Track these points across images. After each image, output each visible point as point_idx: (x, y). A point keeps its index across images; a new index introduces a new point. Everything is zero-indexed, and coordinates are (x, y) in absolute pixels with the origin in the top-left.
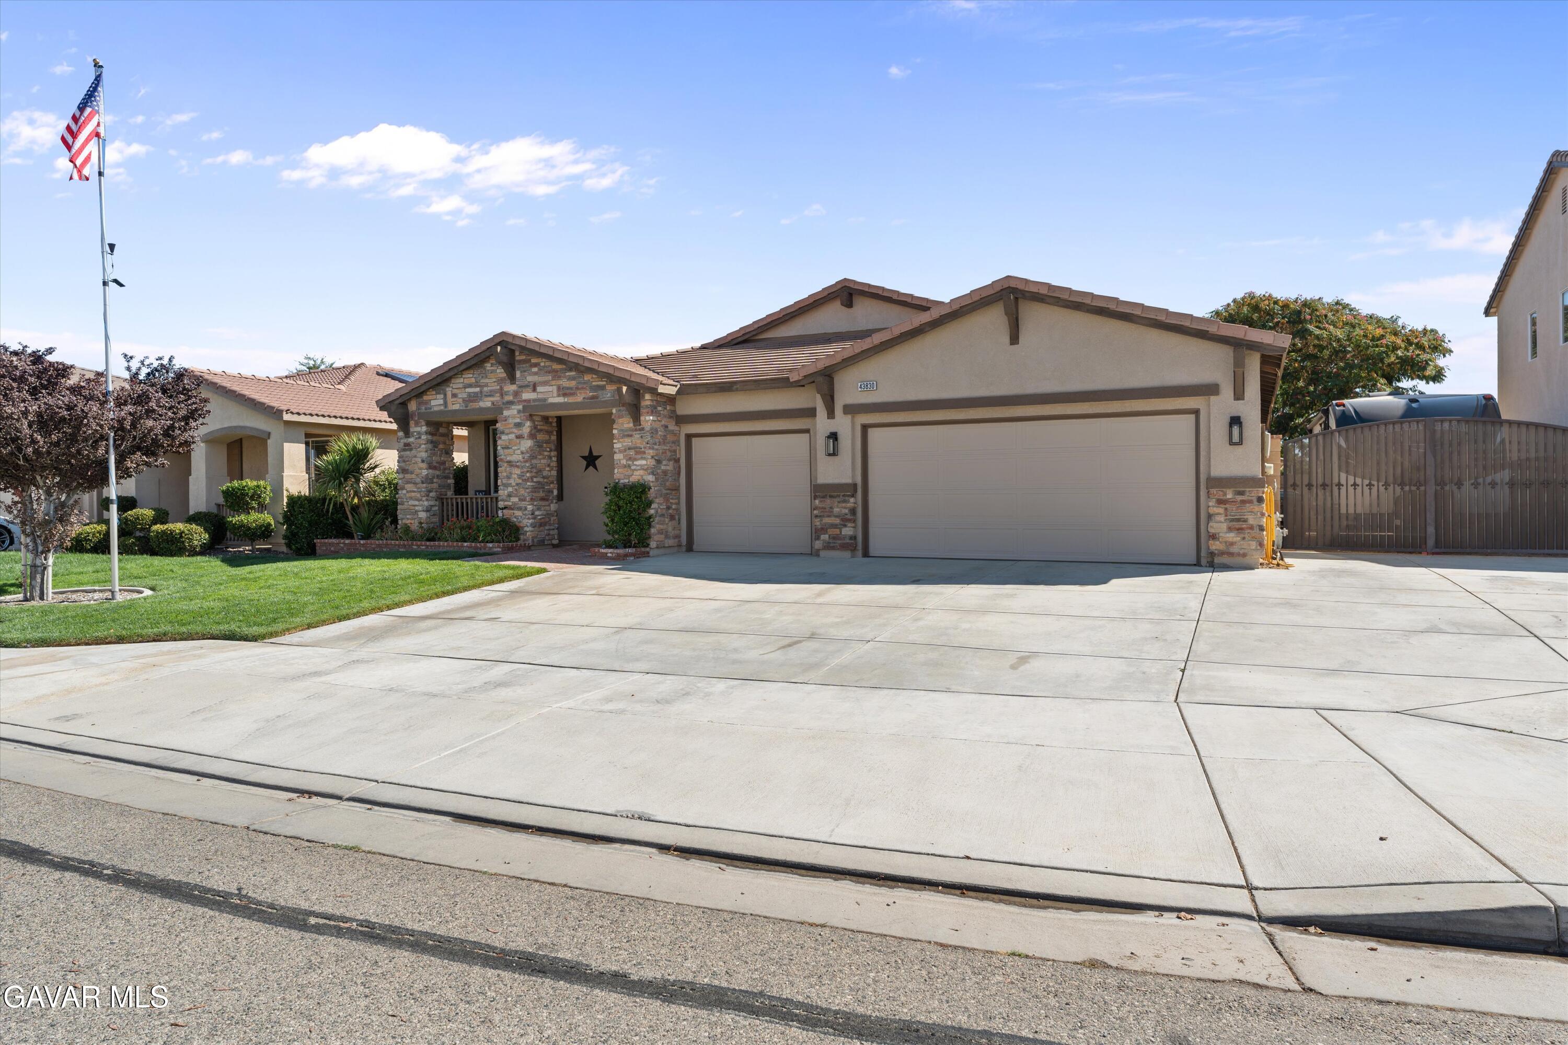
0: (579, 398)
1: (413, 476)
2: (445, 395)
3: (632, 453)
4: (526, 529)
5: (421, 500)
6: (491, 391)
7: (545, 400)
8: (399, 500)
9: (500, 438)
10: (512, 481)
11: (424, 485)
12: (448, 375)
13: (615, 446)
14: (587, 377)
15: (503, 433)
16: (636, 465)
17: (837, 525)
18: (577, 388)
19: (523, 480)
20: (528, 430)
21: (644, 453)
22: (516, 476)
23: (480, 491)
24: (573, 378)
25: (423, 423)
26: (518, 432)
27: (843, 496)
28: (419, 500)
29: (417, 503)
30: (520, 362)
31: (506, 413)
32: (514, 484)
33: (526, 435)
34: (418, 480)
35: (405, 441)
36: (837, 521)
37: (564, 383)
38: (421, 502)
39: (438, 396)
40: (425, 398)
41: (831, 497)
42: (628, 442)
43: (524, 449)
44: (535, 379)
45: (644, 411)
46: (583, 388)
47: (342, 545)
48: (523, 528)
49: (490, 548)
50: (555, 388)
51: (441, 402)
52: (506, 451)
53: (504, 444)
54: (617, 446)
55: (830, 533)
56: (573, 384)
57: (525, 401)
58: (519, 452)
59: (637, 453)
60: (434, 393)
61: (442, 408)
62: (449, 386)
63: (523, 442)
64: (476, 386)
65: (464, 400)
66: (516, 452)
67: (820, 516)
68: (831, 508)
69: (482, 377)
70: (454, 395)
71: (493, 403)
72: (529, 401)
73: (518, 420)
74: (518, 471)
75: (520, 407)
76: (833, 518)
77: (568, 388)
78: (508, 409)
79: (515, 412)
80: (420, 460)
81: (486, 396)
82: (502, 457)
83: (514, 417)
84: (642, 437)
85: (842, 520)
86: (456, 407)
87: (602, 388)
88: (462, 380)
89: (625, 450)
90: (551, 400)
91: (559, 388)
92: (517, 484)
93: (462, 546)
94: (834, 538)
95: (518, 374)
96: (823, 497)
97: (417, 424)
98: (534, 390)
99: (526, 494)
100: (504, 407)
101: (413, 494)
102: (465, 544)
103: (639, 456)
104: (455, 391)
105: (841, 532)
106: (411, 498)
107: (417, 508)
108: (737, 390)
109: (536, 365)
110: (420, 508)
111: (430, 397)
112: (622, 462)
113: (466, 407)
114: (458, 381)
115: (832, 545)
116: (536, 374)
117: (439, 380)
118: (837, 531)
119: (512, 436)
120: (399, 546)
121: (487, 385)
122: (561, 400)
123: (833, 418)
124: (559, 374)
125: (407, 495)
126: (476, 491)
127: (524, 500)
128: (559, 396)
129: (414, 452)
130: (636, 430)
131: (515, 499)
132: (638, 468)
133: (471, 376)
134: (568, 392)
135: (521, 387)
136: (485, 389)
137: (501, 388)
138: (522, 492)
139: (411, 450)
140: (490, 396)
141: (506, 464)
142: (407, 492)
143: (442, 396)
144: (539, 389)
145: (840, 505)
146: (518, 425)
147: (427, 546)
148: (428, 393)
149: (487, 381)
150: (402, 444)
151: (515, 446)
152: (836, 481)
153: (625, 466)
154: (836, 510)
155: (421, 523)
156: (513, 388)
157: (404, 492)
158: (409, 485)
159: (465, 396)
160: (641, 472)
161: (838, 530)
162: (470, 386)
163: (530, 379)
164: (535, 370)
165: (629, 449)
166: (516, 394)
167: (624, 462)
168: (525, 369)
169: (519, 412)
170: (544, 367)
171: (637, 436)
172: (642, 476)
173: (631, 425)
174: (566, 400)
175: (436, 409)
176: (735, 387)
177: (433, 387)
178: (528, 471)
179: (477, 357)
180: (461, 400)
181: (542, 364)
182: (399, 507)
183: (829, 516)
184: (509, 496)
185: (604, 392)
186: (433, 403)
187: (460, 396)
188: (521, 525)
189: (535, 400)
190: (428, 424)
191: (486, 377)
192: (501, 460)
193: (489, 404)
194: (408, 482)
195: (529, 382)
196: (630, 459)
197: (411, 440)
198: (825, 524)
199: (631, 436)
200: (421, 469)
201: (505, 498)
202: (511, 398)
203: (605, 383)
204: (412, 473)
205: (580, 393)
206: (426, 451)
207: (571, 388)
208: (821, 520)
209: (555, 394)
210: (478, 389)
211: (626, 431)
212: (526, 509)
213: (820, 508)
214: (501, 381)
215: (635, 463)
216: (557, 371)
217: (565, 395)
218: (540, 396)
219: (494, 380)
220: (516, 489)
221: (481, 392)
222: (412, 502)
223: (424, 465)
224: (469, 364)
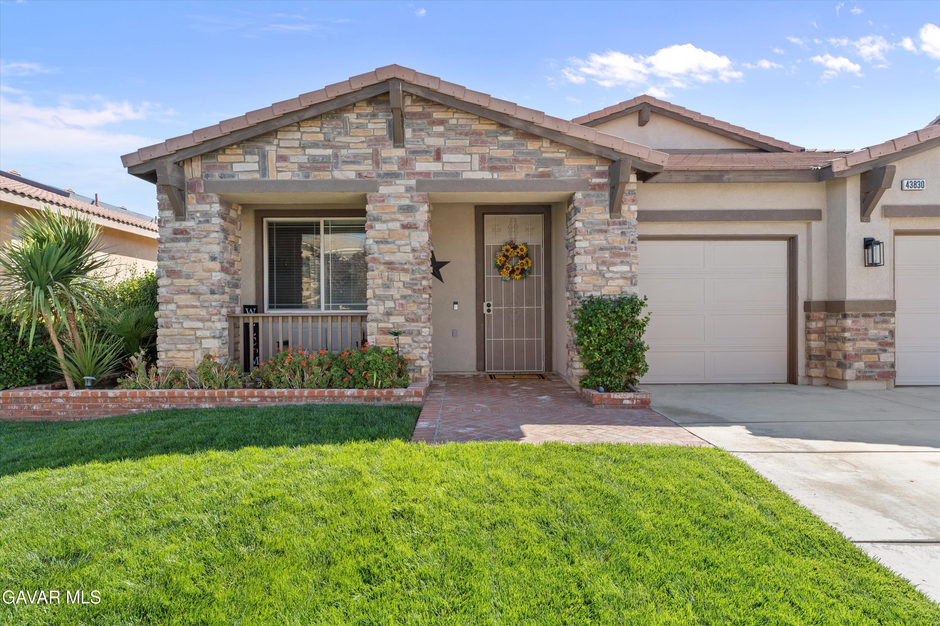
0: (519, 174)
1: (192, 282)
2: (264, 157)
3: (607, 254)
4: (418, 363)
5: (209, 320)
6: (355, 156)
7: (457, 174)
8: (159, 320)
9: (371, 227)
10: (393, 292)
11: (216, 297)
12: (278, 124)
13: (578, 244)
14: (532, 146)
15: (377, 219)
16: (613, 272)
17: (875, 350)
18: (516, 160)
19: (414, 291)
20: (425, 217)
21: (627, 255)
22: (401, 285)
23: (250, 307)
24: (510, 146)
25: (216, 198)
26: (407, 219)
27: (881, 315)
28: (202, 320)
29: (200, 325)
30: (414, 115)
31: (383, 190)
32: (397, 296)
33: (421, 225)
34: (203, 289)
35: (178, 225)
36: (874, 345)
37: (494, 151)
38: (208, 324)
39: (248, 158)
40: (221, 158)
41: (865, 316)
42: (599, 240)
43: (417, 245)
44: (438, 142)
45: (628, 197)
46: (526, 161)
47: (60, 401)
48: (413, 361)
49: (399, 398)
50: (476, 158)
51: (256, 167)
52: (382, 246)
53: (381, 236)
54: (581, 244)
55: (867, 360)
56: (508, 153)
57: (421, 174)
58: (408, 248)
59: (614, 255)
60: (240, 151)
61: (257, 176)
62: (270, 143)
63: (415, 234)
64: (325, 147)
65: (301, 167)
66: (402, 249)
67: (853, 340)
68: (866, 329)
69: (340, 134)
70: (281, 158)
71: (359, 175)
72: (428, 174)
73: (407, 202)
74: (406, 278)
75: (412, 182)
76: (869, 343)
77: (500, 160)
78: (389, 184)
79: (402, 189)
80: (207, 256)
81: (344, 162)
82: (376, 255)
83: (399, 196)
84: (623, 233)
85: (880, 344)
86: (286, 176)
87: (559, 162)
88: (298, 135)
89: (595, 251)
90: (467, 175)
91: (483, 158)
92: (404, 297)
93: (342, 395)
94: (871, 366)
95: (408, 133)
96: (857, 316)
97: (201, 199)
98: (438, 157)
99: (420, 312)
100: (379, 180)
101: (191, 311)
102: (349, 392)
103: (618, 260)
104: (283, 152)
105: (879, 359)
106: (187, 317)
107: (199, 333)
108: (729, 181)
109: (442, 122)
110: (208, 333)
111: (233, 158)
112: (589, 267)
113: (307, 177)
114: (290, 136)
115: (867, 374)
116: (440, 135)
117: (260, 130)
118: (874, 358)
119: (396, 225)
120: (199, 399)
121: (347, 146)
122: (487, 175)
123: (868, 221)
124: (484, 138)
125: (179, 312)
126: (245, 307)
127: (416, 320)
128: (482, 169)
129: (194, 243)
130: (614, 223)
131: (400, 320)
132: (618, 275)
133: (318, 130)
134: (499, 164)
135: (414, 152)
136: (344, 152)
137: (376, 153)
138: (413, 308)
139: (188, 240)
140: (353, 162)
141: (382, 267)
142: (179, 307)
143: (256, 158)
144: (445, 157)
145: (880, 326)
146: (407, 209)
147: (263, 398)
148: (228, 151)
149: (347, 139)
150: (170, 231)
151: (401, 239)
152: (871, 297)
153: (593, 273)
154: (873, 332)
155: (208, 357)
156: (400, 152)
157: (172, 307)
158: (183, 296)
159: (304, 159)
160: (621, 282)
161: (876, 356)
162: (315, 145)
163: (432, 142)
164: (440, 129)
165: (602, 249)
166: (404, 162)
167: (594, 267)
168: (422, 127)
169: (409, 189)
170: (457, 126)
171: (615, 231)
172: (621, 287)
173: (607, 216)
174: (495, 176)
175: (242, 177)
176: (726, 177)
177: (239, 144)
178: (424, 278)
179: (338, 101)
180: (296, 165)
181: (454, 122)
182: (159, 332)
183: (863, 340)
184: (388, 314)
185: (562, 168)
186: (237, 167)
187: (292, 159)
188: (411, 356)
189: (437, 174)
190: (226, 203)
191: (347, 134)
192: (374, 260)
193: (352, 175)
194: (180, 292)
195: (428, 146)
196: (604, 263)
197: (189, 224)
198: (860, 349)
199: (606, 231)
200: (210, 271)
201: (379, 317)
202: (395, 168)
203: (564, 155)
204: (188, 277)
205: (521, 168)
206: (219, 244)
207: (505, 160)
208: (854, 345)
209: (476, 166)
210: (329, 152)
211: (598, 224)
212: (419, 333)
213: (853, 329)
214: (375, 141)
215: (611, 269)
216: (481, 134)
217: (493, 169)
218: (448, 168)
219: (363, 139)
220: (402, 305)
221: (336, 156)
222: (187, 324)
223: (216, 265)
224: (322, 110)
